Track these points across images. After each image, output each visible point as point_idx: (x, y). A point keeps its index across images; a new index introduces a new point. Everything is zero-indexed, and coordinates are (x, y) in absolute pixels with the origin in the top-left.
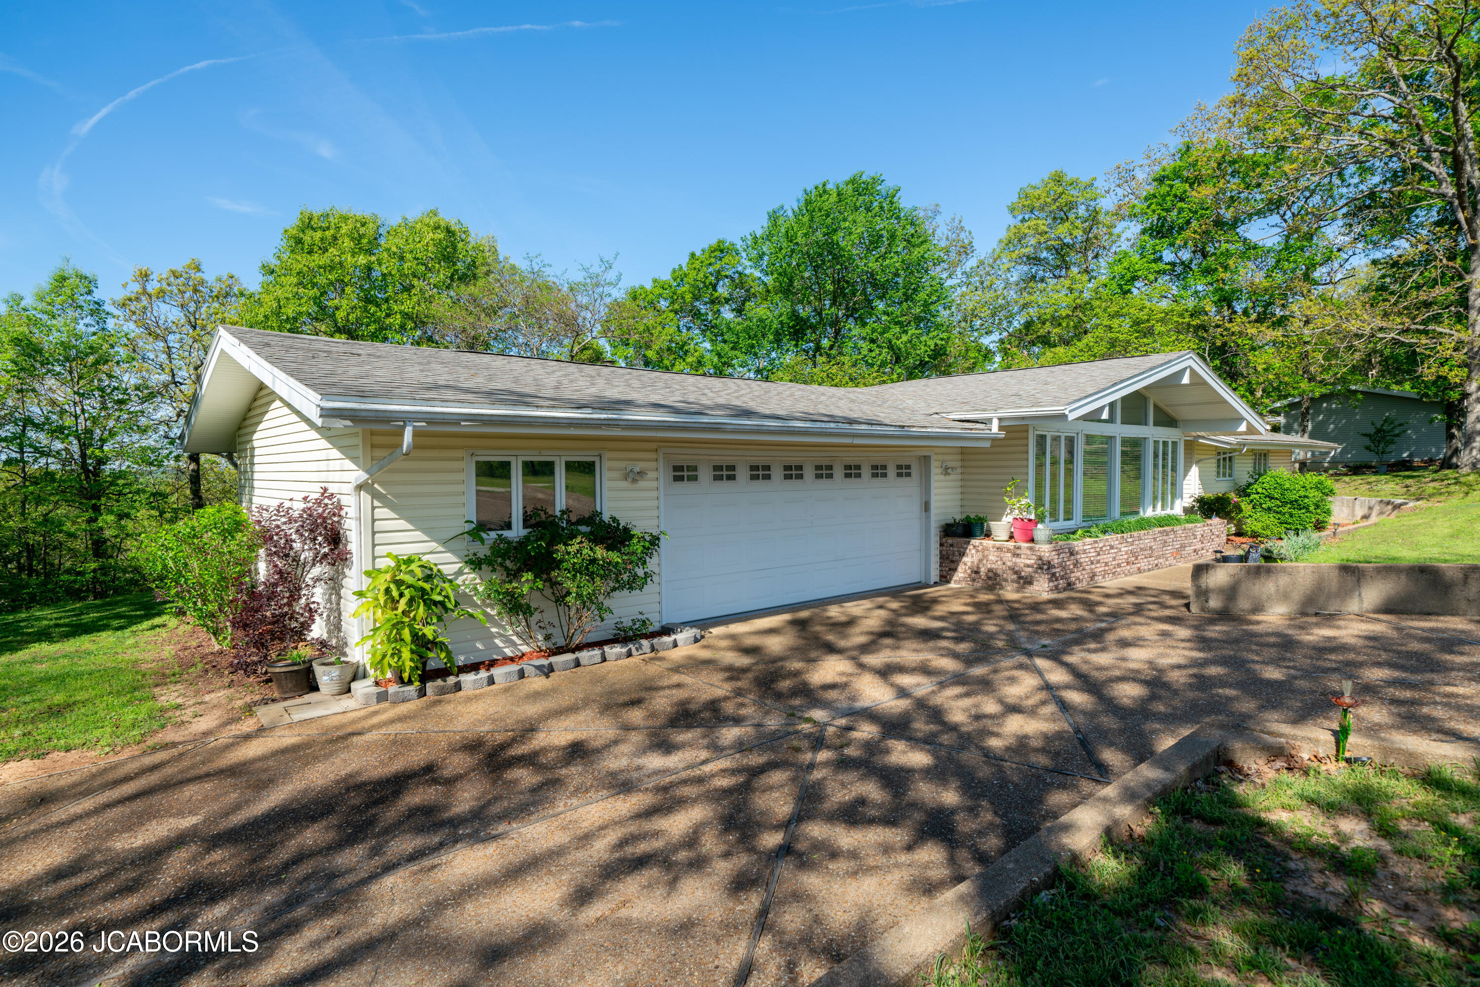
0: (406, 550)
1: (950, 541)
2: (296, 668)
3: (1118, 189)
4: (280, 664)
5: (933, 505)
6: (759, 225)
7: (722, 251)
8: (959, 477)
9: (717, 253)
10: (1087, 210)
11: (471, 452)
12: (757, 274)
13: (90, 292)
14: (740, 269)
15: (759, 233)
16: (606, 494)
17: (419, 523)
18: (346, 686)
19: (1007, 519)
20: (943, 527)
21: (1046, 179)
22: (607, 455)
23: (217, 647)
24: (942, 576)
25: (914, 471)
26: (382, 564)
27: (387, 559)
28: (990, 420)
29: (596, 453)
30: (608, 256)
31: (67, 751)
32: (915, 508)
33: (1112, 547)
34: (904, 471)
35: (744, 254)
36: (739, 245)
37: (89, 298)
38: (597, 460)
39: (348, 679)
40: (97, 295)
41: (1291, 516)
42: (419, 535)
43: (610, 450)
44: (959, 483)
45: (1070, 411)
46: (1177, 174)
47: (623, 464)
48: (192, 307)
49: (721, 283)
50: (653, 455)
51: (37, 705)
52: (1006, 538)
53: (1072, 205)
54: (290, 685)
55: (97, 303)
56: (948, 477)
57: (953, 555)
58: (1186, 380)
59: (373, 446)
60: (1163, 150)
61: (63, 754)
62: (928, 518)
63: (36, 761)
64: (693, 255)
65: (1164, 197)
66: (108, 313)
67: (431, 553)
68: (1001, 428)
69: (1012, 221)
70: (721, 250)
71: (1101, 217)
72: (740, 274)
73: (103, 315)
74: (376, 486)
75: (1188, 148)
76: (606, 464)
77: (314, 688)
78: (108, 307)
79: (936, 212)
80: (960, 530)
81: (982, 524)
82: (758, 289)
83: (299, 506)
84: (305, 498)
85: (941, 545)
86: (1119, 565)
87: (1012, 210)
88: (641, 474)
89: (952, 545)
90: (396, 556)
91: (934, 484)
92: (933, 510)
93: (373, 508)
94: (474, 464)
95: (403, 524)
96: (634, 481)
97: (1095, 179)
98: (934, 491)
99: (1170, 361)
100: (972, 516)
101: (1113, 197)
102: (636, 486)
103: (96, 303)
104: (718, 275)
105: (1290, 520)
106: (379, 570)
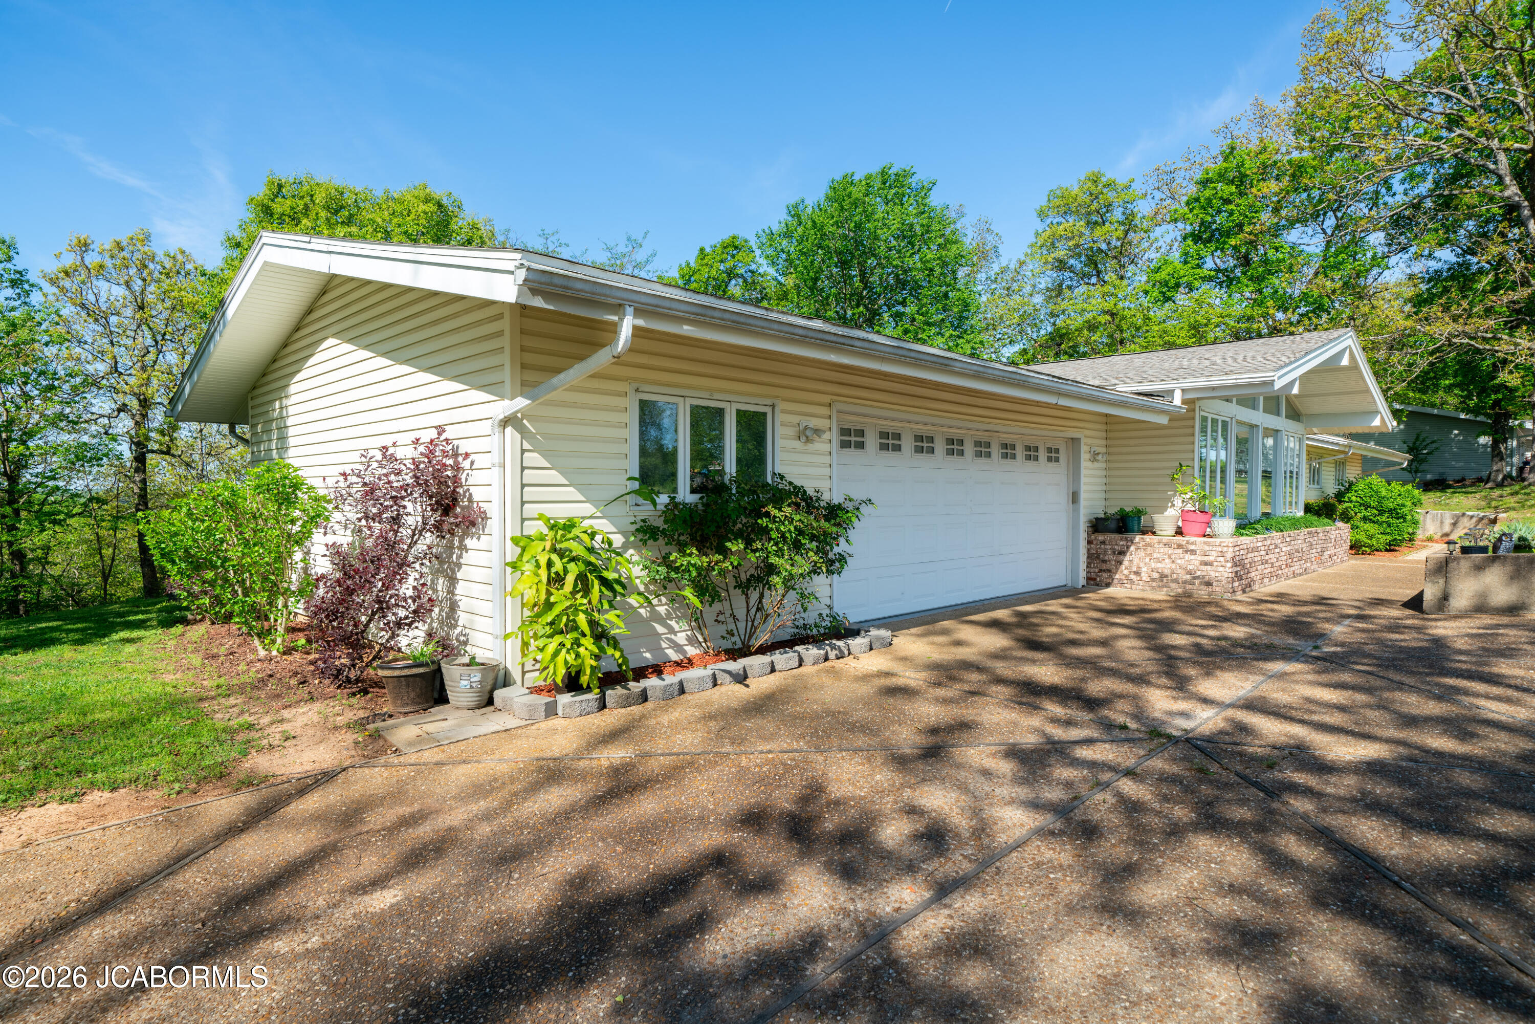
0: (561, 512)
1: (1101, 537)
2: (421, 670)
3: (1156, 193)
4: (400, 664)
5: (1083, 496)
6: (777, 220)
7: (736, 248)
8: (1104, 465)
9: (730, 249)
10: (1124, 213)
11: (635, 385)
12: (772, 271)
13: (10, 259)
14: (754, 267)
15: (775, 229)
16: (779, 455)
17: (574, 477)
18: (487, 696)
19: (1171, 512)
20: (1090, 521)
21: (1083, 179)
22: (781, 406)
23: (262, 653)
24: (1089, 579)
25: (1062, 456)
26: (535, 528)
27: (540, 523)
28: (1171, 392)
29: (769, 402)
30: (638, 235)
31: (114, 790)
32: (1062, 499)
33: (1276, 547)
34: (1053, 455)
35: (758, 252)
36: (753, 243)
37: (9, 265)
38: (768, 410)
39: (489, 688)
40: (19, 263)
41: (1389, 526)
42: (572, 493)
43: (784, 400)
44: (1104, 473)
45: (1279, 378)
46: (1222, 176)
47: (795, 419)
48: (137, 285)
49: (733, 282)
50: (825, 411)
51: (37, 725)
52: (1173, 533)
53: (1109, 207)
54: (412, 695)
55: (20, 273)
56: (1096, 465)
57: (1105, 553)
58: (1345, 361)
59: (524, 366)
60: (1203, 152)
61: (107, 794)
62: (1076, 511)
63: (67, 806)
64: (702, 250)
65: (1209, 200)
66: (32, 286)
67: (591, 517)
68: (1184, 402)
69: (1040, 227)
70: (733, 246)
71: (1137, 221)
72: (752, 272)
73: (26, 287)
74: (525, 421)
75: (1233, 149)
76: (780, 417)
77: (442, 699)
78: (32, 277)
79: (961, 215)
80: (1113, 525)
81: (1139, 518)
82: (771, 289)
83: (406, 453)
84: (417, 441)
85: (1089, 542)
86: (1280, 568)
87: (1042, 215)
88: (818, 432)
89: (1103, 543)
90: (549, 519)
91: (1083, 472)
92: (1083, 502)
93: (523, 451)
94: (638, 403)
95: (554, 476)
96: (808, 440)
97: (1133, 181)
98: (1083, 480)
99: (1339, 337)
100: (1128, 509)
101: (1151, 200)
102: (811, 446)
103: (17, 272)
104: (731, 274)
105: (1388, 530)
106: (529, 537)
